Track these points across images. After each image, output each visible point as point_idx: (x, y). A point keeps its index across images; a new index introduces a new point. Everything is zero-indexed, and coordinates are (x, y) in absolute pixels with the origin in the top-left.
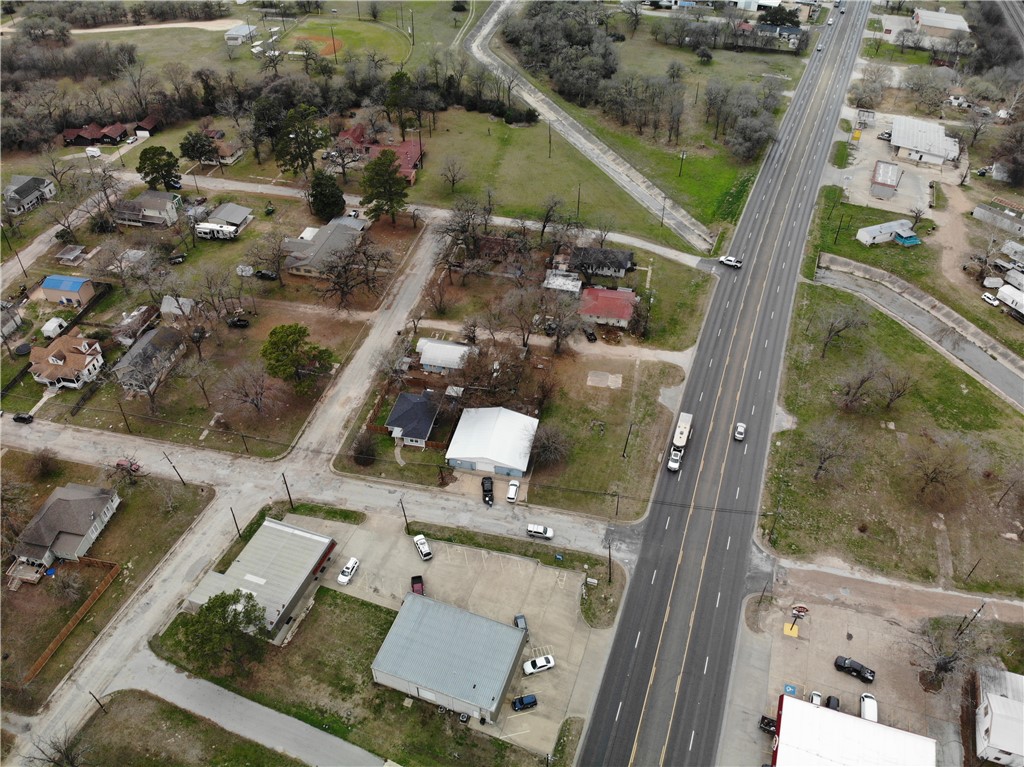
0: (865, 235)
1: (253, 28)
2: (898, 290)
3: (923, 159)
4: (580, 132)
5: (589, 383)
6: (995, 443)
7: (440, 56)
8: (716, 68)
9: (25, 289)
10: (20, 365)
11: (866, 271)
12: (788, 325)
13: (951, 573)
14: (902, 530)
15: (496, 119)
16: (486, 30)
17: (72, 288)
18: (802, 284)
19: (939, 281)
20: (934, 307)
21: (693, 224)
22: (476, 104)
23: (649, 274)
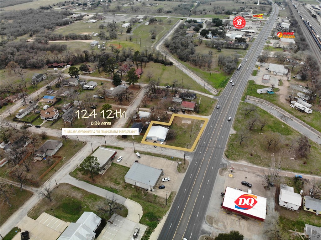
0: (259, 91)
1: (98, 42)
2: (267, 104)
3: (277, 74)
4: (184, 68)
5: (183, 122)
6: (290, 138)
7: (148, 49)
8: (222, 53)
9: (38, 99)
10: (37, 115)
11: (259, 100)
12: (236, 111)
13: (275, 165)
14: (262, 156)
15: (162, 65)
16: (160, 44)
17: (51, 99)
18: (241, 102)
19: (279, 102)
20: (277, 108)
21: (213, 89)
22: (156, 61)
23: (200, 99)
